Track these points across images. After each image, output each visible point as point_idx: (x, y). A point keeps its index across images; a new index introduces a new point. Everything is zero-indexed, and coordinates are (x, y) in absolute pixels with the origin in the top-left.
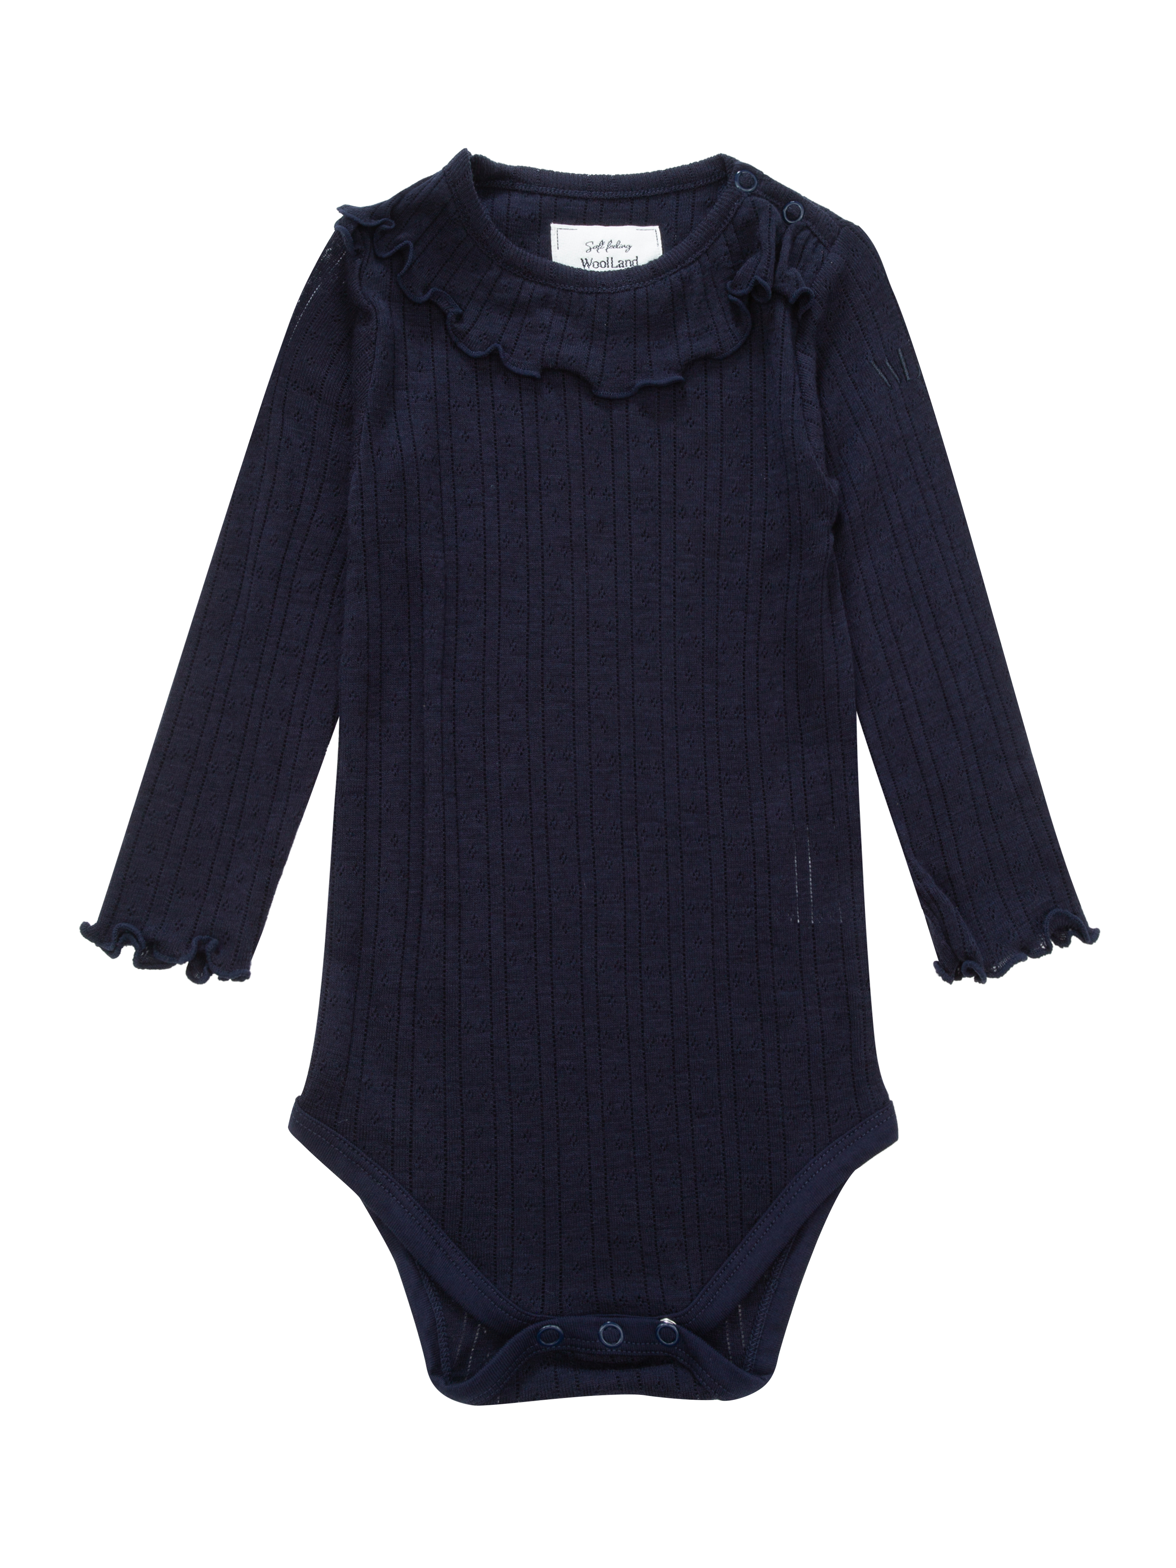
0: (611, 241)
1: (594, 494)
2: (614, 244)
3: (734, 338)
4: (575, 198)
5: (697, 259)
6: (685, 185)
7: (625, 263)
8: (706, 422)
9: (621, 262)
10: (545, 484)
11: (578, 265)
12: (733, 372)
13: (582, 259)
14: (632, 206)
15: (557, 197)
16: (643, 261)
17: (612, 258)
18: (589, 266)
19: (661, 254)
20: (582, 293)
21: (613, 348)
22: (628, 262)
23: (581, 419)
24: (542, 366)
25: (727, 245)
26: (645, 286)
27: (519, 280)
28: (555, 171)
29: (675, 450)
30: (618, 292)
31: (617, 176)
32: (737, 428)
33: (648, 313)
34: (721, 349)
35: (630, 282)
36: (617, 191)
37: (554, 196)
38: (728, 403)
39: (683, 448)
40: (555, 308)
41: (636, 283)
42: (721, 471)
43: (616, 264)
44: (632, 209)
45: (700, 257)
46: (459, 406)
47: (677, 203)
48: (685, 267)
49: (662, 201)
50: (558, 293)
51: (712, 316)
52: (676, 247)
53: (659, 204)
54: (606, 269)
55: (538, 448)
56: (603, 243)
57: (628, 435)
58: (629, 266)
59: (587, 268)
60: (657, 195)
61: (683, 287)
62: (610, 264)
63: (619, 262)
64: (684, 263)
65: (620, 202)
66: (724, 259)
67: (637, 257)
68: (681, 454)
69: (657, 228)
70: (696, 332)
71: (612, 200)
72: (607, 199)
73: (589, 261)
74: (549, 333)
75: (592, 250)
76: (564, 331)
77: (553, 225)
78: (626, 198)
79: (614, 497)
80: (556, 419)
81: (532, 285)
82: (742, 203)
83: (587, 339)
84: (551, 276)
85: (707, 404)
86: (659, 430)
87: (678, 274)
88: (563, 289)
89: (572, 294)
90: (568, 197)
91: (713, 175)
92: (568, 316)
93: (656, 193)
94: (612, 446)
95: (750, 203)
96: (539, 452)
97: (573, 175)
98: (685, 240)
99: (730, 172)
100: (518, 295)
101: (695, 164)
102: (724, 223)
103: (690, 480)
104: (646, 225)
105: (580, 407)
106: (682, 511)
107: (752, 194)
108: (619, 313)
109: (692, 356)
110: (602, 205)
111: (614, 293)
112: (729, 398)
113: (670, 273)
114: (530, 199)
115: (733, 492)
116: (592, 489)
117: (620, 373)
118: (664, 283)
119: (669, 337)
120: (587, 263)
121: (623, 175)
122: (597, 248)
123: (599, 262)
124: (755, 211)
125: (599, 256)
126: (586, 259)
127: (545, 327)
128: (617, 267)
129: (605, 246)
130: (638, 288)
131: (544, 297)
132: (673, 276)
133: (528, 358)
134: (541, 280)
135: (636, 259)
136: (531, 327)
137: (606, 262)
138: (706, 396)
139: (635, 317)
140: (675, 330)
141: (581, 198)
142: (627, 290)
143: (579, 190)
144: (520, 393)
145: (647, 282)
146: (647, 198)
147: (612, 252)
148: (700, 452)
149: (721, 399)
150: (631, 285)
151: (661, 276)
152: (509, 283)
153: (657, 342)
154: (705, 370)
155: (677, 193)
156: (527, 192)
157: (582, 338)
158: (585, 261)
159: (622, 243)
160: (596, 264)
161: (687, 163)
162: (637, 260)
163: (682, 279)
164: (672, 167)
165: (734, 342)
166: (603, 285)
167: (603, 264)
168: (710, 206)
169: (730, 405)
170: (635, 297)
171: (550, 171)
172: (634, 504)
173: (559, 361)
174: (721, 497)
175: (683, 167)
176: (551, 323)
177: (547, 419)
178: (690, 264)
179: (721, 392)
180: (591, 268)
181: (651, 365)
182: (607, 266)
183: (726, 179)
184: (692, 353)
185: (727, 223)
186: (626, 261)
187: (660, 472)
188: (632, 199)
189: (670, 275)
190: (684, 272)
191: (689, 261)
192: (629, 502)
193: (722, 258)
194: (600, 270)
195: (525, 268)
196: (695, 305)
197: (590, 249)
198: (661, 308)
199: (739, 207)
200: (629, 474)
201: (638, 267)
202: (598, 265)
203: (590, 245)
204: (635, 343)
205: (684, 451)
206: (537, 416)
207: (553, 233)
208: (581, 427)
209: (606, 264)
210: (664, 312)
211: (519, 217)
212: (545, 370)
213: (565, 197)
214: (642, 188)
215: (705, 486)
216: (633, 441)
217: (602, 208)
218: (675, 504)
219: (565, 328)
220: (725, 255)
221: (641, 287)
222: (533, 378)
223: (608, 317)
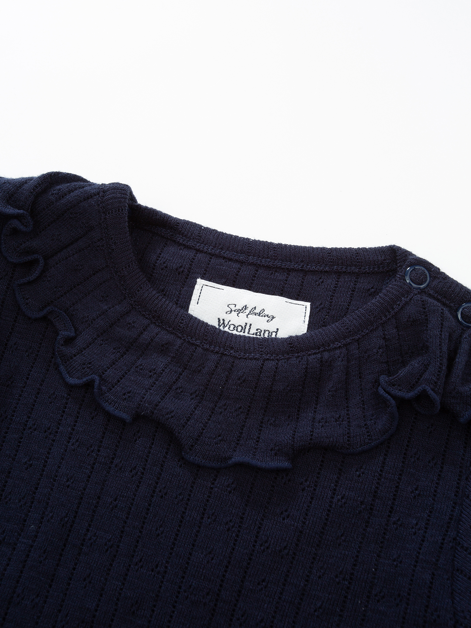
0: (255, 308)
1: (142, 567)
2: (257, 311)
3: (368, 436)
4: (230, 260)
5: (345, 345)
6: (349, 268)
7: (263, 332)
8: (305, 519)
9: (259, 330)
10: (90, 539)
11: (214, 323)
12: (357, 471)
13: (219, 319)
14: (287, 277)
15: (213, 255)
16: (283, 334)
17: (251, 325)
18: (224, 327)
19: (305, 331)
20: (207, 350)
21: (221, 413)
22: (267, 332)
23: (158, 479)
24: (136, 411)
25: (384, 338)
26: (277, 360)
27: (146, 322)
28: (219, 230)
29: (256, 542)
30: (245, 358)
31: (280, 245)
32: (342, 536)
33: (271, 387)
34: (348, 445)
35: (261, 351)
36: (276, 260)
37: (210, 254)
38: (340, 503)
39: (266, 542)
40: (173, 357)
41: (268, 354)
42: (307, 581)
43: (253, 331)
44: (286, 280)
45: (349, 344)
46: (35, 430)
47: (336, 284)
48: (329, 351)
49: (320, 278)
50: (182, 344)
51: (347, 407)
52: (324, 328)
53: (317, 281)
54: (242, 334)
55: (99, 498)
56: (246, 307)
57: (205, 510)
58: (266, 335)
59: (221, 328)
60: (317, 271)
61: (321, 370)
62: (247, 330)
63: (257, 330)
64: (329, 345)
65: (276, 271)
66: (378, 352)
67: (278, 329)
68: (262, 548)
69: (308, 304)
70: (323, 419)
71: (268, 267)
72: (263, 266)
73: (226, 323)
74: (157, 380)
75: (233, 312)
76: (174, 382)
77: (199, 280)
78: (283, 269)
79: (163, 577)
80: (131, 471)
81: (157, 330)
82: (411, 299)
83: (196, 396)
84: (179, 326)
85: (312, 498)
86: (244, 514)
87: (319, 356)
88: (189, 342)
89: (196, 348)
90: (224, 258)
91: (381, 264)
92: (186, 369)
93: (316, 269)
94: (182, 517)
95: (420, 302)
96: (98, 503)
97: (236, 237)
98: (337, 324)
99: (401, 266)
100: (139, 336)
101: (364, 250)
102: (386, 316)
103: (263, 581)
104: (297, 299)
105: (162, 466)
106: (242, 616)
107: (422, 291)
108: (239, 379)
109: (309, 444)
110: (257, 271)
111: (240, 358)
112: (342, 498)
113: (310, 353)
114: (185, 252)
115: (315, 611)
116: (141, 560)
117: (220, 441)
118: (300, 362)
119: (289, 417)
120: (224, 323)
121: (286, 245)
122: (239, 311)
123: (236, 325)
124: (424, 312)
125: (239, 320)
126: (223, 320)
127: (155, 373)
128: (253, 334)
129: (247, 311)
130: (268, 359)
131: (166, 344)
132: (313, 357)
133: (125, 399)
134: (169, 327)
135: (276, 330)
136: (141, 369)
137: (244, 327)
138: (315, 490)
139: (256, 387)
140: (298, 411)
141: (236, 261)
142: (255, 359)
143: (237, 253)
144: (104, 433)
145: (280, 356)
146: (305, 272)
147: (253, 319)
148: (286, 551)
149: (332, 498)
150: (262, 354)
151: (298, 353)
152: (134, 322)
153: (273, 419)
154: (322, 461)
155: (339, 274)
156: (184, 245)
157: (191, 394)
158: (222, 322)
159: (266, 312)
160: (232, 327)
161: (355, 246)
162: (276, 332)
163: (321, 361)
164: (338, 247)
165: (367, 441)
166: (232, 348)
167: (240, 329)
168: (374, 294)
169: (341, 507)
170: (262, 368)
171: (214, 230)
172: (185, 592)
173: (156, 411)
174: (297, 613)
175: (350, 249)
176: (163, 370)
177: (120, 469)
178: (336, 348)
179: (335, 490)
180: (226, 329)
181: (258, 441)
182: (243, 331)
183: (395, 271)
184: (311, 439)
185: (388, 317)
186: (265, 331)
187: (229, 562)
188: (289, 270)
189: (310, 355)
190: (326, 355)
191: (335, 346)
192: (180, 587)
193: (375, 350)
194: (235, 332)
195: (156, 311)
196: (329, 391)
197: (231, 311)
198: (288, 386)
199: (407, 303)
200: (190, 554)
201: (276, 339)
202: (234, 328)
203: (233, 308)
204: (248, 414)
205: (267, 545)
206: (112, 462)
207: (197, 287)
208: (155, 487)
209: (243, 329)
210: (290, 390)
211: (166, 267)
212: (137, 417)
213: (221, 257)
214: (302, 261)
215: (281, 593)
216: (208, 518)
217: (256, 274)
218: (235, 605)
219: (177, 380)
220: (379, 348)
221: (273, 360)
222: (123, 421)
223: (227, 381)
